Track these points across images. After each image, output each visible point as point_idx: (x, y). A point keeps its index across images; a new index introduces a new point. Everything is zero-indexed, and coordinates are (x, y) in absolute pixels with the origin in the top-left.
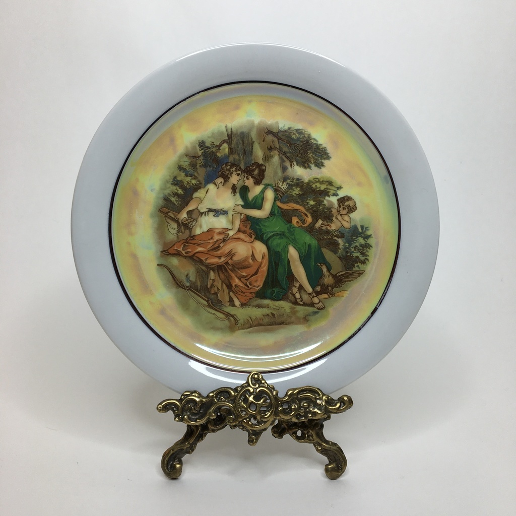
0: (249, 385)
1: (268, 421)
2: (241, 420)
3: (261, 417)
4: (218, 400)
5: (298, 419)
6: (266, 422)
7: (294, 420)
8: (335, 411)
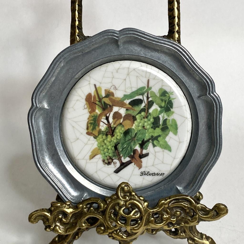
0: (118, 197)
1: (137, 233)
2: (110, 231)
3: (131, 229)
4: (88, 211)
5: (169, 227)
6: (136, 233)
7: (166, 228)
8: (208, 220)
